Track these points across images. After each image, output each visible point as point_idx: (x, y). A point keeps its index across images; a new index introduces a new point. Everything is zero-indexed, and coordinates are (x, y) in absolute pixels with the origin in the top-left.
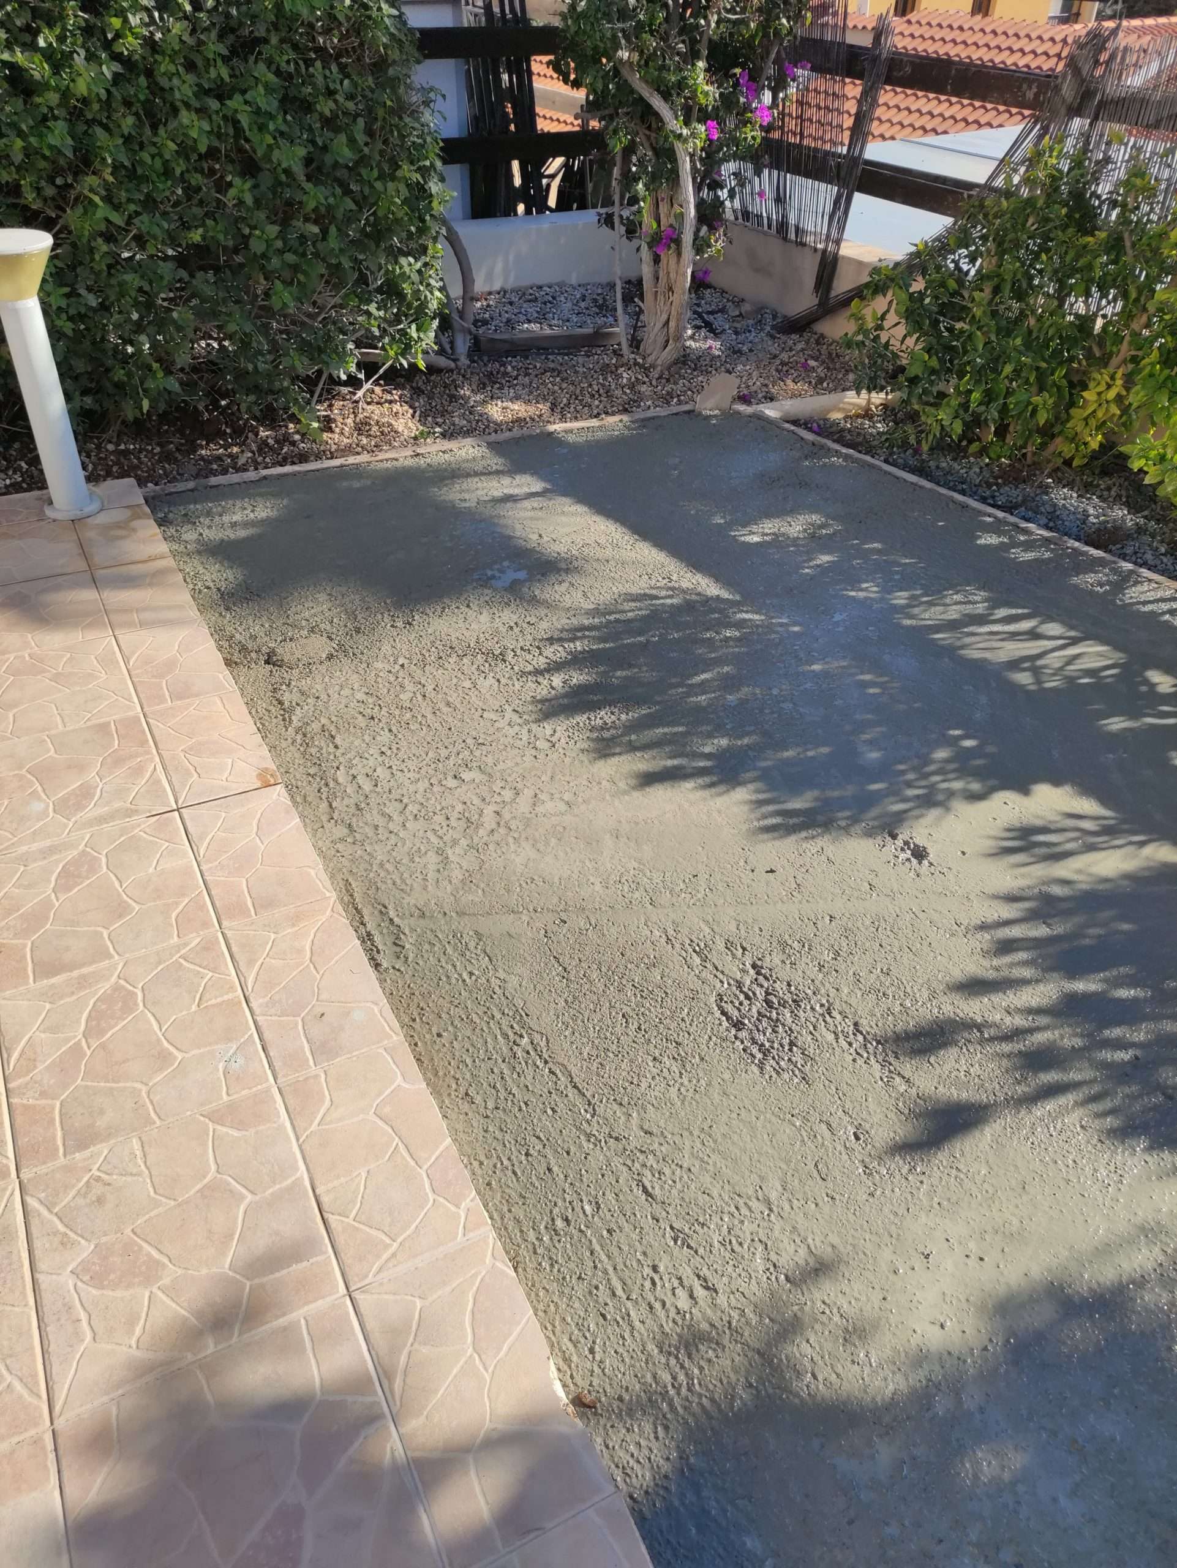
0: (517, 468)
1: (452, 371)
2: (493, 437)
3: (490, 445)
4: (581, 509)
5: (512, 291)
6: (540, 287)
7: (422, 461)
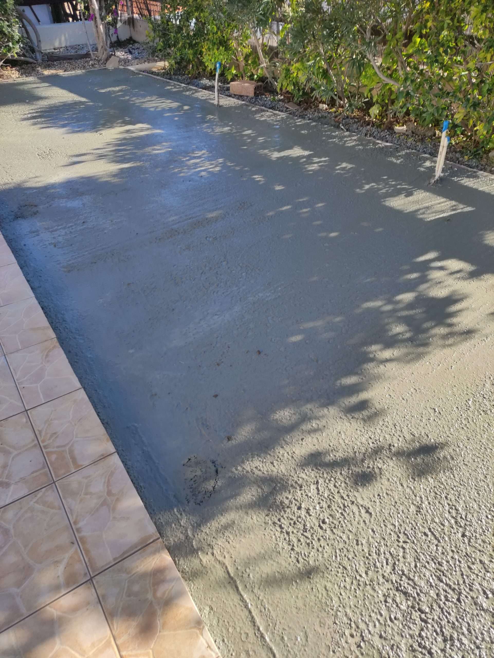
0: (44, 82)
1: (35, 63)
2: (40, 76)
3: (38, 78)
4: (57, 88)
5: (69, 46)
6: (79, 45)
7: (15, 82)
